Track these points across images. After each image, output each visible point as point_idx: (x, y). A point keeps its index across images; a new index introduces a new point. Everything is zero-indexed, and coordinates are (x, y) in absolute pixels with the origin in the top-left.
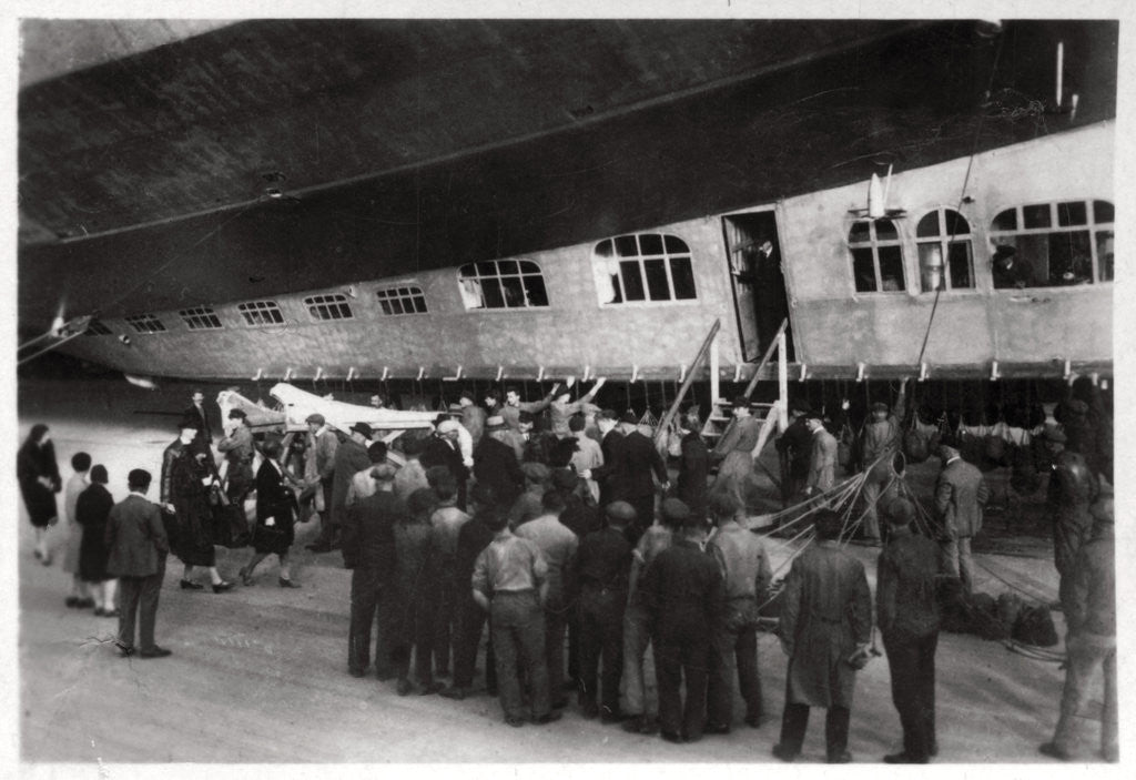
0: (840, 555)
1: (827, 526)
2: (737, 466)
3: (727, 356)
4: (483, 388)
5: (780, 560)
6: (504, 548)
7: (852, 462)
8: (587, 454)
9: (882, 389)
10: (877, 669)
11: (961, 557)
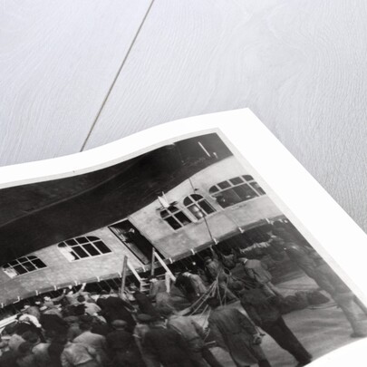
0: (225, 310)
1: (213, 303)
2: (162, 297)
3: (135, 265)
4: (32, 300)
5: (202, 321)
6: (71, 349)
7: (209, 279)
8: (92, 309)
9: (204, 253)
10: (267, 341)
11: (271, 289)
